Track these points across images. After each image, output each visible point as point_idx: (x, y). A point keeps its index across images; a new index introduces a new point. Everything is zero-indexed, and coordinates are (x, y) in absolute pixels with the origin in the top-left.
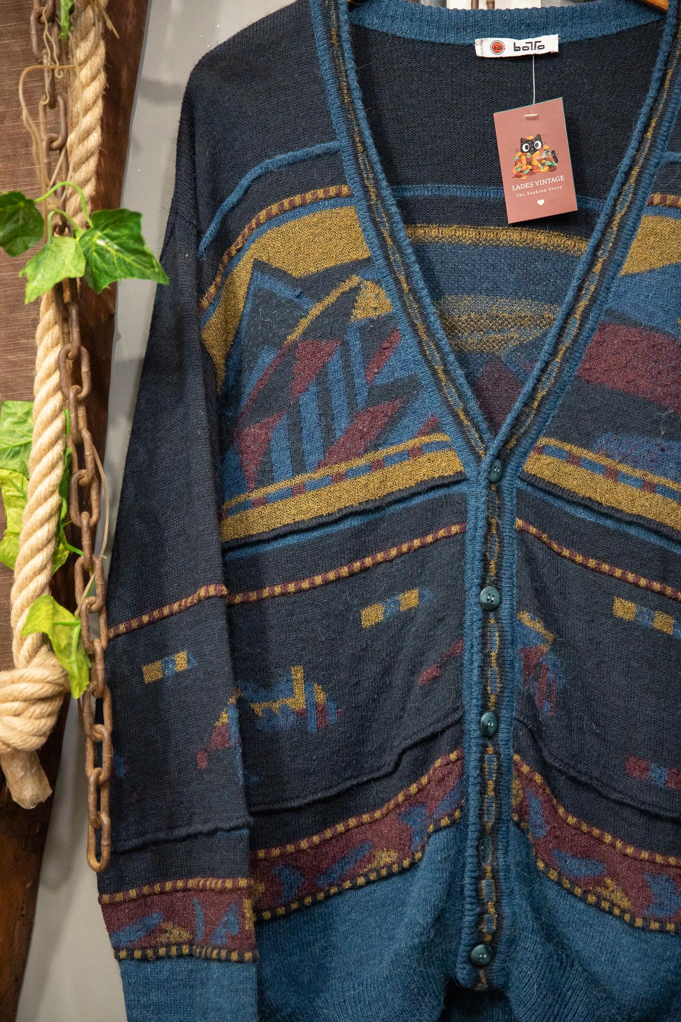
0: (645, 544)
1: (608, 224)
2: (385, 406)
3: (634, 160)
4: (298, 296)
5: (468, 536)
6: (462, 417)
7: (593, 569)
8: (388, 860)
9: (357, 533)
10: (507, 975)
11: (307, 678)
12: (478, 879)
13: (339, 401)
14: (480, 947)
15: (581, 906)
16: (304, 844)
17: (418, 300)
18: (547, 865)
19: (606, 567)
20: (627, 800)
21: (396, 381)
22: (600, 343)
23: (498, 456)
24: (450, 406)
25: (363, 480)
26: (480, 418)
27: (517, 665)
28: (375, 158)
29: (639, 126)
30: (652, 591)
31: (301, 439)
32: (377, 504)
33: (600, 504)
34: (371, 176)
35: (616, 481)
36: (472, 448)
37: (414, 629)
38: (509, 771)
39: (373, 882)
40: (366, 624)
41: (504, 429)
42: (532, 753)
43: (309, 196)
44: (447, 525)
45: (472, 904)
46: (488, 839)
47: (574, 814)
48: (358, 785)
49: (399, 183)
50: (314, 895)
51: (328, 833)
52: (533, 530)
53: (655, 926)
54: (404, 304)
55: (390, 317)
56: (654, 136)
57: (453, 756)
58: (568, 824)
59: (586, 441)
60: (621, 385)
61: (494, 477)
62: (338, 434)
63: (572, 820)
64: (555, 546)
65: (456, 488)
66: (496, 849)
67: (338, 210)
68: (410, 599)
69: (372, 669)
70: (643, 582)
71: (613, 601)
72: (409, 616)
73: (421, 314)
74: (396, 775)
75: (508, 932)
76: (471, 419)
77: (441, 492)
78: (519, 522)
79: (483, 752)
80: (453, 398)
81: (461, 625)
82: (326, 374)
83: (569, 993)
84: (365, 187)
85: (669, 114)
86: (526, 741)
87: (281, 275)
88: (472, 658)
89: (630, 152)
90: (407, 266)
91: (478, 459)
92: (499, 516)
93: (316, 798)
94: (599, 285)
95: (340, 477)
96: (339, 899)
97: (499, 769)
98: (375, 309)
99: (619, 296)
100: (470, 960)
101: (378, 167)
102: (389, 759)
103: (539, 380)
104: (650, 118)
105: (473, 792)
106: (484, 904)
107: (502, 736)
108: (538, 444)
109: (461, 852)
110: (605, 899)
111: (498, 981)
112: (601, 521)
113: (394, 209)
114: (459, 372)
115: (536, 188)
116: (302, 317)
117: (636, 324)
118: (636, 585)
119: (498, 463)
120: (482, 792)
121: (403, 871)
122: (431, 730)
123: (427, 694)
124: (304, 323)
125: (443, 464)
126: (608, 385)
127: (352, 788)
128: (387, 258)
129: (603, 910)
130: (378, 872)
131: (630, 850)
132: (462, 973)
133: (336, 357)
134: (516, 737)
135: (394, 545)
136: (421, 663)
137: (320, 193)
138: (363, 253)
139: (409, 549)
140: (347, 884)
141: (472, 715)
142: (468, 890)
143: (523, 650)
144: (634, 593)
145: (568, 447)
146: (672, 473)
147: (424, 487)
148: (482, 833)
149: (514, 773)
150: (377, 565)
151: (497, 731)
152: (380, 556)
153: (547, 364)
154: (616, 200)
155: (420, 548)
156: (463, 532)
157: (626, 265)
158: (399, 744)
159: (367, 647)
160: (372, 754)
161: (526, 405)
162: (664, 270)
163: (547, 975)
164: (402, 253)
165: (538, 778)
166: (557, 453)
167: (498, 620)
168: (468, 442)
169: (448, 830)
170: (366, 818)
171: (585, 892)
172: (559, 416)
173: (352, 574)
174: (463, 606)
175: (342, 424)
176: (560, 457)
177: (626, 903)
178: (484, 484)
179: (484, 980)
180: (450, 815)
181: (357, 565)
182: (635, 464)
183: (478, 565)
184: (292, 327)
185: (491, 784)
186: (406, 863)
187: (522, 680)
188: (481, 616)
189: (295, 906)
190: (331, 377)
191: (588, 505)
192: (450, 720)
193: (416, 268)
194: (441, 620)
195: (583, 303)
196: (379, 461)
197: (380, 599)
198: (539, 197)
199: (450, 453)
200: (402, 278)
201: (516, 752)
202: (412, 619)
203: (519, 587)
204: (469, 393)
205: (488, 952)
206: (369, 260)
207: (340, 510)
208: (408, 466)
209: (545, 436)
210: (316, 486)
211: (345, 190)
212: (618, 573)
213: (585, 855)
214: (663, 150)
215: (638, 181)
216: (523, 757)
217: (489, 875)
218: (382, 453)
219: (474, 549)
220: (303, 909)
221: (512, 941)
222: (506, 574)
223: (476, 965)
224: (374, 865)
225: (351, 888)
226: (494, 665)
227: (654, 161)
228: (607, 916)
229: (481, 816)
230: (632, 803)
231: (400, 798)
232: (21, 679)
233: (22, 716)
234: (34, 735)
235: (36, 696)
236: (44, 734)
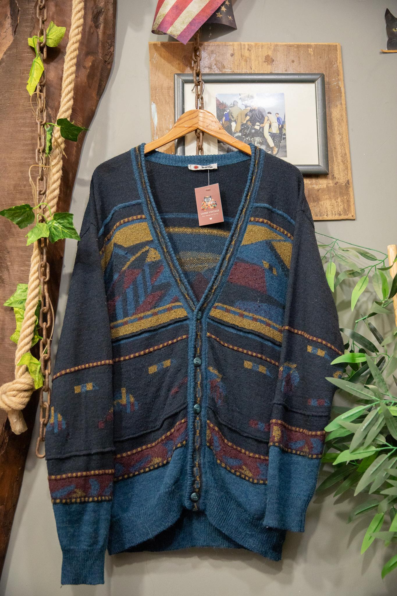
0: (254, 340)
1: (236, 228)
2: (158, 293)
3: (244, 206)
4: (126, 254)
5: (189, 339)
6: (187, 296)
7: (236, 351)
8: (158, 461)
9: (147, 339)
10: (205, 505)
11: (127, 392)
12: (193, 467)
13: (141, 291)
14: (194, 494)
15: (234, 477)
16: (124, 455)
17: (170, 255)
18: (221, 461)
19: (241, 350)
20: (250, 436)
21: (162, 283)
22: (235, 269)
23: (200, 310)
24: (182, 292)
25: (150, 319)
26: (193, 297)
27: (208, 387)
28: (154, 206)
29: (245, 195)
30: (258, 358)
31: (127, 305)
32: (155, 328)
33: (238, 326)
34: (153, 212)
35: (243, 318)
36: (190, 307)
37: (169, 374)
38: (205, 426)
39: (152, 470)
40: (150, 373)
41: (202, 300)
42: (214, 419)
43: (130, 218)
44: (182, 335)
45: (190, 477)
46: (197, 453)
47: (231, 442)
48: (146, 433)
49: (163, 213)
50: (128, 474)
51: (134, 451)
52: (214, 337)
53: (261, 482)
54: (165, 256)
55: (160, 261)
56: (250, 198)
57: (183, 421)
58: (229, 446)
59: (232, 304)
60: (243, 283)
61: (199, 317)
62: (141, 303)
63: (230, 444)
64: (222, 343)
65: (185, 322)
66: (200, 456)
67: (141, 223)
68: (167, 363)
69: (153, 389)
70: (254, 354)
71: (244, 362)
72: (167, 370)
73: (171, 260)
74: (162, 429)
75: (205, 488)
76: (190, 297)
77: (179, 324)
78: (208, 334)
79: (195, 419)
80: (183, 290)
81: (187, 372)
82: (136, 281)
83: (230, 511)
84: (151, 216)
85: (254, 191)
86: (211, 415)
87: (120, 247)
88: (191, 384)
89: (242, 203)
90: (166, 243)
91: (193, 311)
92: (201, 332)
93: (129, 437)
94: (234, 249)
95: (141, 318)
96: (139, 477)
97: (201, 426)
98: (154, 258)
99: (241, 252)
100: (190, 498)
101: (156, 209)
102: (159, 423)
103: (214, 282)
104: (248, 192)
105: (191, 434)
106: (195, 477)
107: (203, 413)
108: (214, 305)
109: (186, 457)
110: (243, 474)
111: (202, 507)
112: (239, 333)
113: (161, 223)
114: (185, 280)
115: (209, 214)
116: (127, 261)
117: (247, 262)
118: (252, 355)
119: (200, 312)
120: (194, 434)
121: (164, 465)
122: (175, 411)
123: (174, 398)
124: (128, 263)
125: (180, 313)
126: (239, 284)
127: (144, 434)
128: (159, 240)
129: (242, 478)
130: (154, 466)
131: (251, 455)
132: (187, 504)
133: (140, 275)
134: (208, 414)
135: (161, 343)
136: (172, 387)
137: (135, 217)
138: (150, 238)
139: (167, 345)
140: (142, 471)
141: (190, 405)
142: (189, 471)
143: (210, 381)
144: (251, 358)
145: (225, 306)
146: (263, 315)
147: (173, 322)
148: (194, 450)
149: (207, 427)
150: (155, 350)
151: (200, 412)
152: (156, 348)
153: (217, 276)
154: (238, 220)
155: (171, 344)
156: (187, 338)
157: (243, 242)
158: (163, 417)
159: (151, 381)
160: (152, 421)
161: (209, 291)
162: (256, 244)
163: (220, 504)
164: (164, 239)
165: (216, 429)
166: (221, 308)
167: (200, 370)
168: (189, 305)
169: (180, 448)
170: (149, 446)
171: (236, 471)
172: (222, 295)
173: (145, 354)
174: (187, 365)
175: (142, 299)
176: (223, 310)
177: (250, 475)
178: (195, 319)
179: (196, 507)
180: (182, 443)
181: (147, 351)
182: (250, 312)
183: (193, 349)
184: (124, 265)
185: (198, 431)
186: (165, 462)
187: (210, 392)
188: (194, 368)
189: (120, 478)
190: (138, 282)
191: (233, 327)
192: (182, 407)
193: (169, 244)
194: (180, 370)
195: (229, 255)
196: (156, 312)
197: (156, 363)
198: (210, 217)
199: (182, 309)
200: (164, 247)
201: (208, 419)
202: (168, 371)
203: (208, 358)
204: (189, 288)
205: (197, 496)
206: (152, 241)
207: (141, 330)
208: (167, 314)
209: (217, 302)
210: (132, 321)
211: (143, 216)
212: (245, 351)
213: (236, 457)
214: (253, 203)
215: (245, 213)
216: (211, 421)
217: (197, 466)
218: (157, 310)
219: (191, 344)
220: (124, 479)
221: (206, 492)
222: (203, 353)
223: (193, 501)
224: (152, 463)
225: (143, 473)
226: (199, 387)
227: (250, 206)
228: (244, 480)
229: (194, 443)
230: (252, 437)
231: (163, 437)
232: (16, 383)
233: (16, 397)
234: (20, 404)
235: (22, 389)
236: (24, 404)
